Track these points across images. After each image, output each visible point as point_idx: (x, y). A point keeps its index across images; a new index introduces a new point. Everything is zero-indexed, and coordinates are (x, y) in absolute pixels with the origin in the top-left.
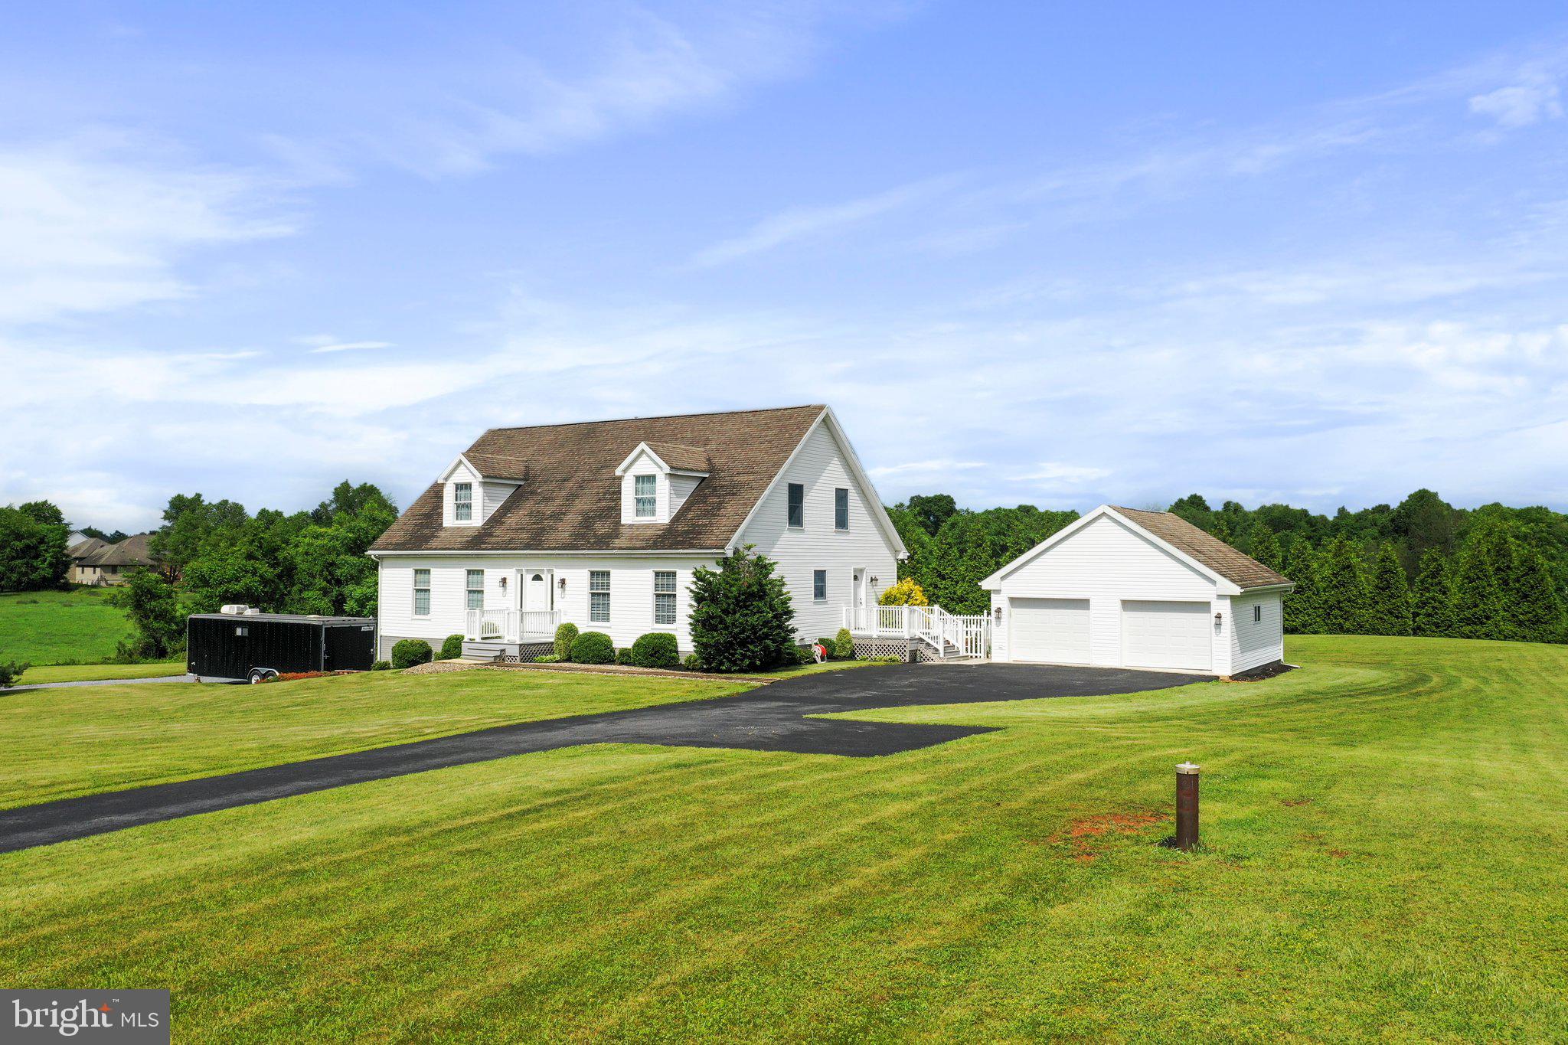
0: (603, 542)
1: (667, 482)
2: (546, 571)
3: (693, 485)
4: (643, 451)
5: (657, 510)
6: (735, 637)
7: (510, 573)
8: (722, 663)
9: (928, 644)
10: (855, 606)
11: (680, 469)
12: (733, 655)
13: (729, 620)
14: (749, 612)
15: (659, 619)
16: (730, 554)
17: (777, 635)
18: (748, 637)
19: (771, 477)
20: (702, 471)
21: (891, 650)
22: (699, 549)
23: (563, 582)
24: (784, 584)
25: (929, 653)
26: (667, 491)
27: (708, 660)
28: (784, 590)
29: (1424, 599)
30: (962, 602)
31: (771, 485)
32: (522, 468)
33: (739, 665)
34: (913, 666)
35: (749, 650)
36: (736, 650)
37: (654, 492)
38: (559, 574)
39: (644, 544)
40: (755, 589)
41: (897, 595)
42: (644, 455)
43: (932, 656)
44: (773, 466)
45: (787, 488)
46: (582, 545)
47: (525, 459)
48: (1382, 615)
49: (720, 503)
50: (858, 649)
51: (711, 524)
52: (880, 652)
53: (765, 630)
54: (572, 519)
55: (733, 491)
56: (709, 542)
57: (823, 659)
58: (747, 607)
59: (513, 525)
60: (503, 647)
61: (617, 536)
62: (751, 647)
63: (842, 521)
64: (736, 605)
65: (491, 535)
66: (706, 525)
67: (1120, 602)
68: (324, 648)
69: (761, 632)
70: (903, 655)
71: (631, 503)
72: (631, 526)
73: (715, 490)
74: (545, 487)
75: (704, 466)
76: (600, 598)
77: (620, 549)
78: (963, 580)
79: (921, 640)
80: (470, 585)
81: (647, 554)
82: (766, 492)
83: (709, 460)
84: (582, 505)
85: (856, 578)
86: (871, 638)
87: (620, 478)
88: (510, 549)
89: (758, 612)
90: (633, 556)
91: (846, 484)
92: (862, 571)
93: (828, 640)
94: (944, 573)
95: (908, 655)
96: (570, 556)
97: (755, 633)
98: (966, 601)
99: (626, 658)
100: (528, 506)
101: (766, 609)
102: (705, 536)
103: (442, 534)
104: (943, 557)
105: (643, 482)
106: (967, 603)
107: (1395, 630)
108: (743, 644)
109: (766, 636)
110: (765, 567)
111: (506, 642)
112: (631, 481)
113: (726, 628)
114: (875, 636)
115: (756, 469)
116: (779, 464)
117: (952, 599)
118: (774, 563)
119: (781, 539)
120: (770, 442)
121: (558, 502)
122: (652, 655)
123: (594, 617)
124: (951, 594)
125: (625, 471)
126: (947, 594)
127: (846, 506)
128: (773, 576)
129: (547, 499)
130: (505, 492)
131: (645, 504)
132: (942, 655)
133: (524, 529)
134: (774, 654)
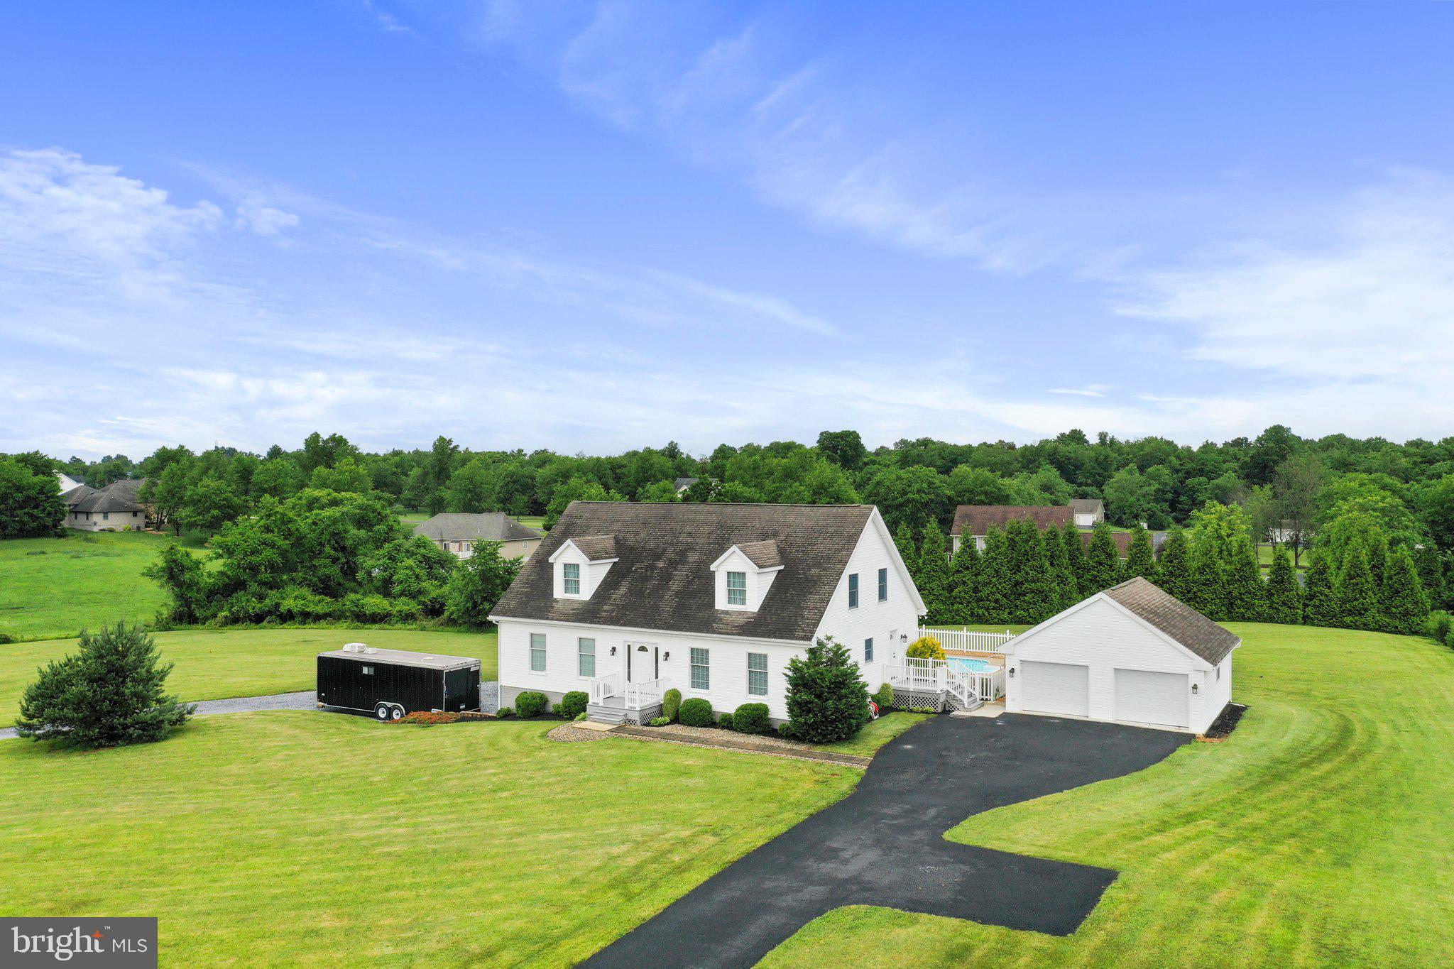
0: (702, 627)
1: (756, 579)
2: (650, 641)
3: (773, 576)
4: (734, 552)
5: (747, 601)
7: (619, 641)
8: (814, 736)
9: (955, 696)
11: (765, 567)
15: (752, 692)
16: (815, 644)
20: (779, 565)
21: (926, 702)
22: (789, 639)
23: (667, 654)
25: (956, 704)
26: (756, 586)
29: (1312, 592)
32: (614, 545)
34: (947, 716)
37: (744, 587)
38: (662, 646)
39: (739, 630)
42: (735, 556)
43: (960, 708)
44: (838, 563)
45: (849, 582)
46: (685, 627)
48: (1277, 606)
49: (799, 596)
51: (795, 616)
52: (916, 704)
54: (670, 600)
55: (808, 585)
56: (796, 634)
59: (618, 602)
60: (626, 712)
61: (714, 620)
63: (882, 595)
65: (596, 610)
67: (1113, 669)
68: (445, 690)
70: (936, 707)
71: (724, 592)
72: (725, 612)
73: (792, 583)
74: (638, 565)
75: (778, 558)
76: (700, 667)
77: (719, 633)
79: (949, 692)
80: (582, 650)
83: (781, 553)
85: (891, 637)
87: (714, 573)
88: (620, 626)
90: (730, 640)
91: (885, 564)
92: (895, 631)
96: (674, 635)
99: (727, 723)
100: (627, 583)
105: (734, 578)
107: (1288, 619)
111: (628, 708)
112: (724, 576)
120: (832, 538)
121: (652, 581)
122: (751, 724)
123: (695, 684)
125: (718, 567)
127: (886, 582)
130: (605, 569)
131: (737, 594)
132: (966, 706)
133: (628, 606)
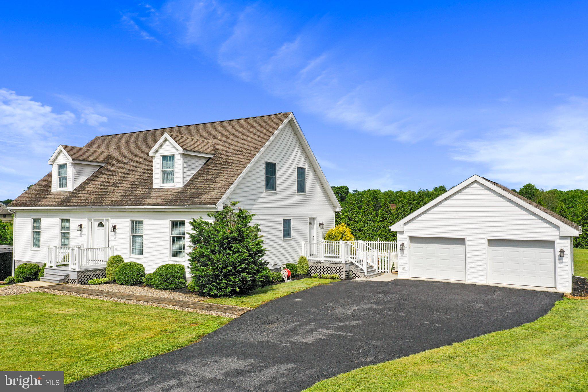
0: (138, 201)
1: (181, 160)
2: (105, 220)
3: (202, 162)
4: (166, 139)
5: (175, 179)
6: (220, 271)
7: (84, 221)
8: (211, 290)
9: (357, 266)
10: (310, 241)
11: (191, 151)
12: (219, 284)
13: (215, 258)
14: (231, 252)
15: (174, 254)
16: (220, 208)
17: (252, 268)
18: (230, 271)
19: (252, 156)
20: (208, 154)
21: (333, 271)
22: (199, 205)
23: (115, 227)
24: (259, 230)
25: (357, 272)
26: (181, 166)
27: (202, 286)
28: (259, 234)
30: (360, 232)
31: (253, 162)
32: (106, 156)
33: (224, 291)
34: (348, 281)
35: (230, 281)
36: (221, 280)
37: (173, 167)
38: (113, 222)
39: (163, 202)
40: (236, 235)
41: (336, 234)
42: (167, 142)
43: (360, 274)
44: (255, 149)
45: (264, 165)
46: (126, 203)
47: (110, 151)
49: (217, 174)
50: (312, 269)
51: (209, 188)
52: (326, 272)
53: (243, 266)
54: (125, 186)
55: (227, 165)
56: (206, 200)
57: (288, 279)
58: (230, 248)
59: (90, 191)
60: (67, 273)
61: (148, 197)
62: (232, 278)
63: (301, 188)
64: (220, 247)
65: (75, 197)
66: (206, 189)
67: (487, 240)
69: (239, 268)
70: (341, 274)
71: (159, 175)
72: (159, 190)
73: (216, 165)
74: (116, 167)
75: (210, 150)
76: (138, 238)
77: (148, 205)
78: (361, 221)
79: (352, 263)
80: (63, 229)
81: (165, 208)
82: (249, 166)
83: (215, 148)
84: (132, 177)
85: (310, 223)
86: (320, 263)
87: (153, 157)
88: (83, 206)
89: (238, 252)
90: (156, 210)
91: (304, 164)
92: (314, 219)
93: (292, 264)
94: (351, 218)
95: (344, 274)
96: (117, 210)
97: (235, 268)
98: (362, 231)
99: (150, 281)
100: (103, 178)
101: (244, 250)
102: (204, 196)
103: (49, 197)
104: (351, 210)
105: (167, 161)
106: (362, 232)
108: (226, 276)
109: (243, 270)
110: (245, 218)
111: (70, 269)
112: (159, 160)
113: (213, 264)
114: (323, 261)
115: (244, 152)
116: (258, 148)
117: (355, 230)
118: (253, 215)
119: (260, 199)
120: (254, 135)
121: (120, 175)
122: (165, 281)
123: (133, 251)
124: (355, 227)
125: (155, 153)
126: (353, 228)
127: (304, 179)
128: (251, 224)
129: (115, 174)
130: (91, 170)
131: (168, 175)
132: (366, 274)
133: (95, 192)
134: (250, 283)
